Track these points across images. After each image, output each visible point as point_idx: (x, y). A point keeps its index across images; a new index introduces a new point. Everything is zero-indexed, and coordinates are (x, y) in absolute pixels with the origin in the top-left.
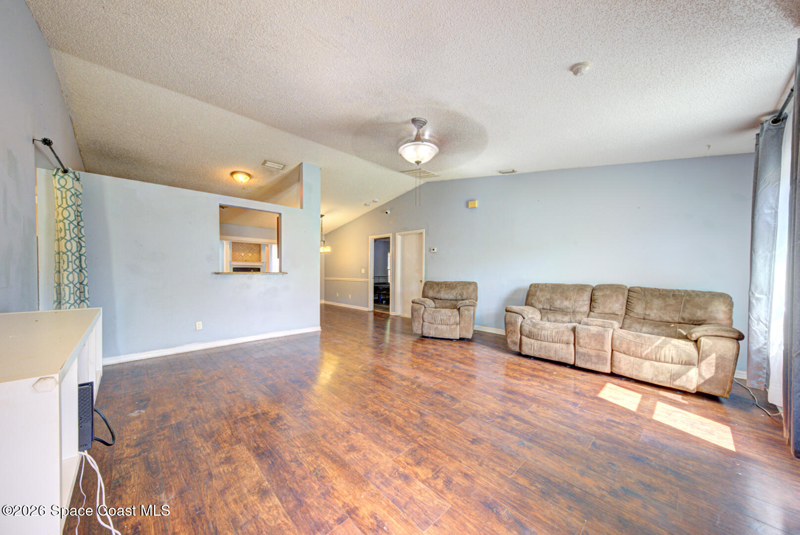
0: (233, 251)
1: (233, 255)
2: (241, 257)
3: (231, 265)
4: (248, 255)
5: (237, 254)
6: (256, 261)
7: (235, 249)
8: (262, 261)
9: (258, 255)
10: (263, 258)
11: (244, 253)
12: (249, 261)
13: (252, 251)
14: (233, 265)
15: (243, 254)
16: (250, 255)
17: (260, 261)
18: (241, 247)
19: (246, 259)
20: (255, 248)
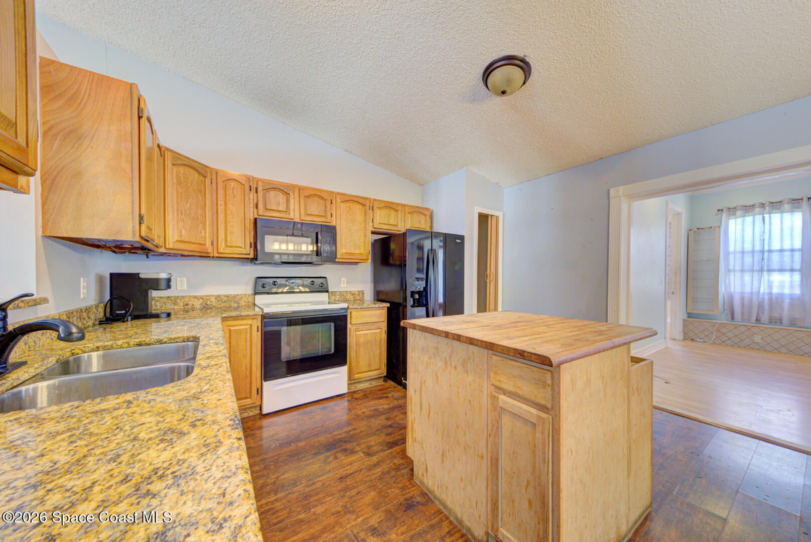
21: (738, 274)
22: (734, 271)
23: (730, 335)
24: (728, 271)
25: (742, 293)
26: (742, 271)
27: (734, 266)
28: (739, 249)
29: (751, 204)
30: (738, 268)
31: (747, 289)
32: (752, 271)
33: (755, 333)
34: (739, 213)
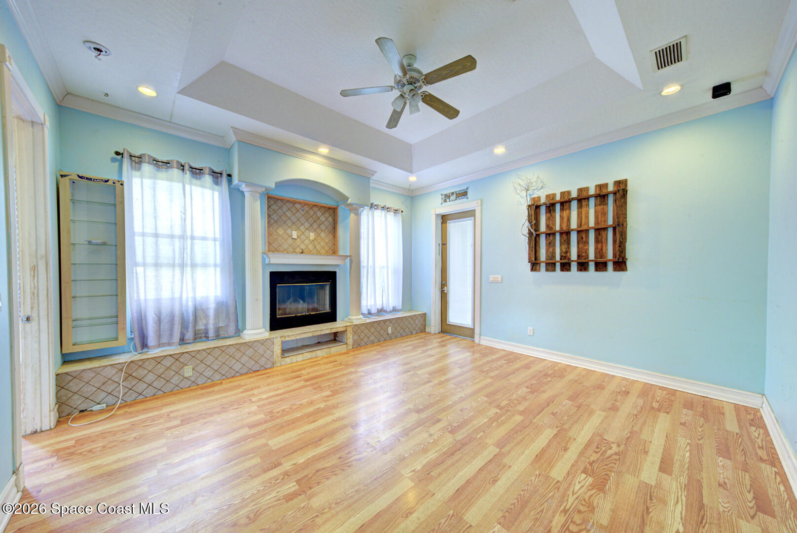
0: (270, 224)
1: (270, 234)
2: (290, 241)
3: (265, 265)
4: (308, 238)
5: (281, 231)
6: (327, 254)
7: (275, 217)
8: (341, 253)
9: (331, 236)
10: (344, 246)
11: (298, 229)
12: (310, 253)
13: (315, 226)
14: (269, 264)
15: (295, 234)
16: (312, 236)
17: (334, 252)
18: (289, 214)
19: (303, 247)
20: (323, 219)
21: (151, 272)
22: (144, 265)
23: (150, 378)
24: (136, 264)
25: (158, 301)
26: (157, 265)
27: (144, 258)
28: (149, 229)
29: (165, 159)
30: (150, 260)
31: (166, 295)
32: (173, 265)
33: (185, 362)
34: (147, 168)
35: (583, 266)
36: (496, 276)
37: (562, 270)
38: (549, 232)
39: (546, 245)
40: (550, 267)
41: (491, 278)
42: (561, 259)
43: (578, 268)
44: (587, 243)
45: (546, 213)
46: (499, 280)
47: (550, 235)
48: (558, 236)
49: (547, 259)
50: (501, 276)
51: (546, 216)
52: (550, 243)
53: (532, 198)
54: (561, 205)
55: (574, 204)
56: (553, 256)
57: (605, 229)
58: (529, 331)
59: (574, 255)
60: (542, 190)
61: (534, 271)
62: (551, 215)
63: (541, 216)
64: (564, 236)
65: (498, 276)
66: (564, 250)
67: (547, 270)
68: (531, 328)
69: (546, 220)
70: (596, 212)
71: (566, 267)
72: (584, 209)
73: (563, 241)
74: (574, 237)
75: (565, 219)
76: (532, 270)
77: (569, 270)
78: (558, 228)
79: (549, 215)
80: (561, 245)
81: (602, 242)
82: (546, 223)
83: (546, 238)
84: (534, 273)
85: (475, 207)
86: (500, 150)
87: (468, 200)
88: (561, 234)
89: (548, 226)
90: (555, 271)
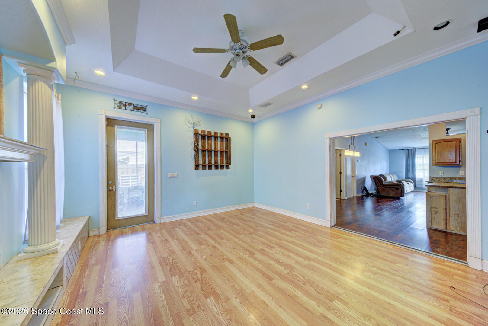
35: (217, 167)
36: (173, 173)
37: (209, 169)
38: (203, 149)
39: (202, 156)
40: (204, 168)
41: (169, 175)
42: (209, 164)
43: (215, 168)
44: (217, 157)
45: (202, 139)
46: (176, 176)
47: (204, 151)
48: (207, 152)
49: (203, 163)
50: (176, 173)
51: (202, 141)
52: (204, 155)
53: (194, 130)
54: (208, 137)
55: (213, 138)
56: (205, 163)
57: (223, 152)
58: (194, 203)
59: (213, 162)
60: (199, 127)
61: (197, 169)
62: (204, 141)
63: (199, 141)
64: (210, 152)
65: (175, 173)
66: (210, 159)
67: (203, 169)
68: (195, 201)
69: (202, 143)
70: (220, 144)
71: (210, 167)
72: (216, 142)
73: (209, 155)
74: (213, 153)
75: (210, 145)
76: (196, 169)
77: (211, 169)
78: (207, 148)
79: (203, 141)
80: (208, 157)
81: (222, 157)
82: (202, 145)
83: (202, 152)
84: (197, 171)
85: (153, 123)
86: (195, 98)
87: (148, 115)
88: (208, 151)
89: (203, 146)
90: (206, 169)
